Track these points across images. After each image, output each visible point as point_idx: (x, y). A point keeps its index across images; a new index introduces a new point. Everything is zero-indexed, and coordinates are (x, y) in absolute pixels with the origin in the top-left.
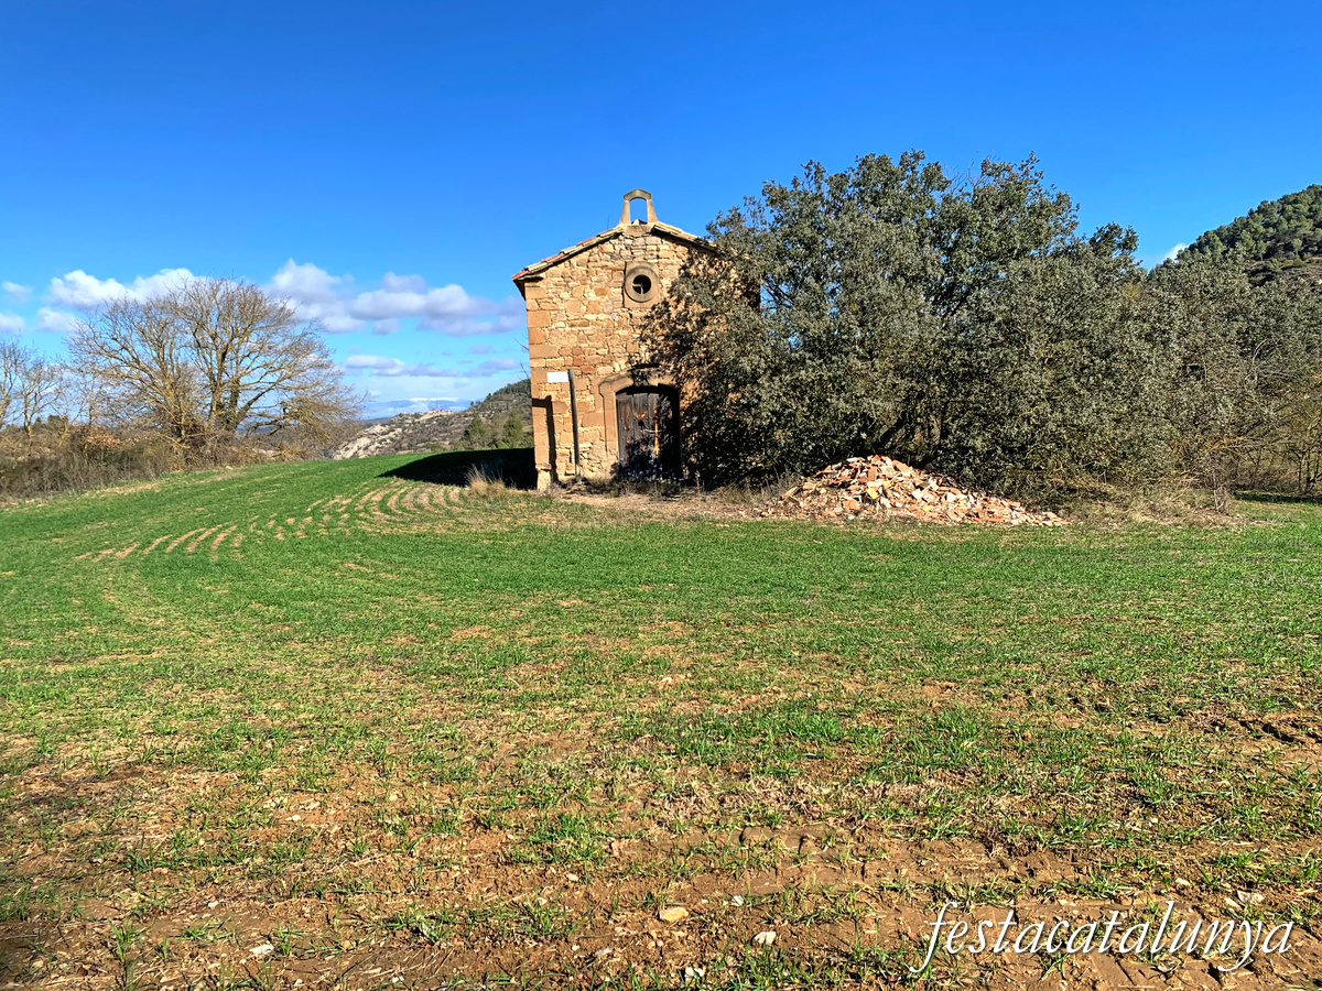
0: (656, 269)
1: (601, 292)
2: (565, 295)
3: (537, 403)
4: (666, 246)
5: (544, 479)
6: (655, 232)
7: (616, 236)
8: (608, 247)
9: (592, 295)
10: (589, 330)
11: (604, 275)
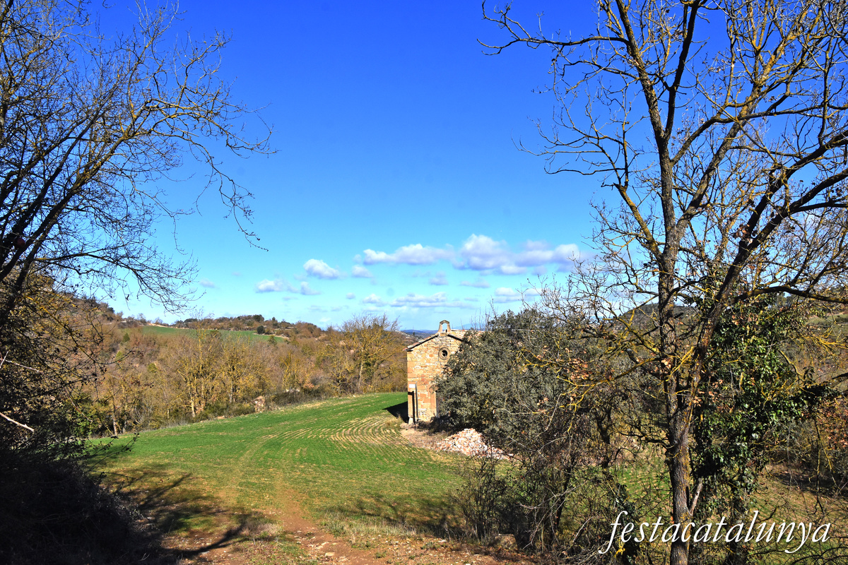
0: (449, 348)
1: (431, 356)
2: (420, 356)
3: (409, 393)
4: (453, 340)
5: (411, 420)
6: (449, 336)
7: (436, 336)
8: (434, 340)
9: (428, 357)
10: (427, 369)
11: (432, 350)
